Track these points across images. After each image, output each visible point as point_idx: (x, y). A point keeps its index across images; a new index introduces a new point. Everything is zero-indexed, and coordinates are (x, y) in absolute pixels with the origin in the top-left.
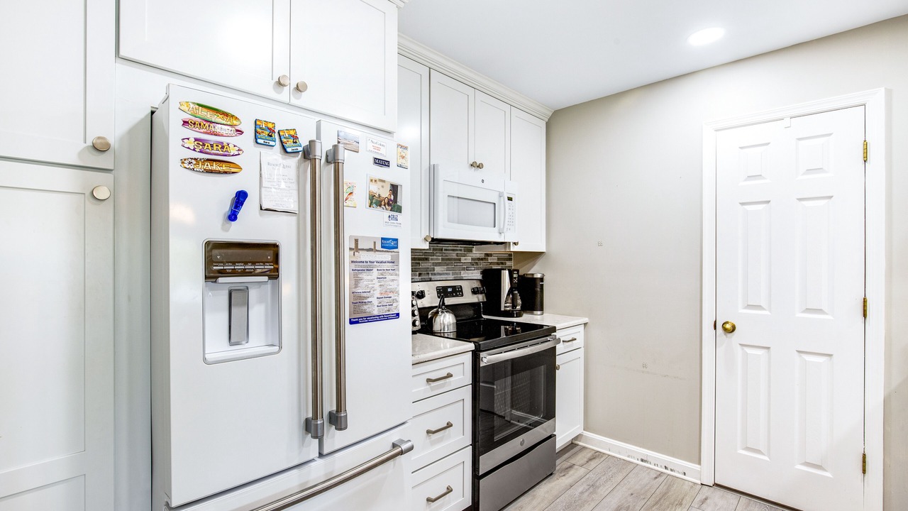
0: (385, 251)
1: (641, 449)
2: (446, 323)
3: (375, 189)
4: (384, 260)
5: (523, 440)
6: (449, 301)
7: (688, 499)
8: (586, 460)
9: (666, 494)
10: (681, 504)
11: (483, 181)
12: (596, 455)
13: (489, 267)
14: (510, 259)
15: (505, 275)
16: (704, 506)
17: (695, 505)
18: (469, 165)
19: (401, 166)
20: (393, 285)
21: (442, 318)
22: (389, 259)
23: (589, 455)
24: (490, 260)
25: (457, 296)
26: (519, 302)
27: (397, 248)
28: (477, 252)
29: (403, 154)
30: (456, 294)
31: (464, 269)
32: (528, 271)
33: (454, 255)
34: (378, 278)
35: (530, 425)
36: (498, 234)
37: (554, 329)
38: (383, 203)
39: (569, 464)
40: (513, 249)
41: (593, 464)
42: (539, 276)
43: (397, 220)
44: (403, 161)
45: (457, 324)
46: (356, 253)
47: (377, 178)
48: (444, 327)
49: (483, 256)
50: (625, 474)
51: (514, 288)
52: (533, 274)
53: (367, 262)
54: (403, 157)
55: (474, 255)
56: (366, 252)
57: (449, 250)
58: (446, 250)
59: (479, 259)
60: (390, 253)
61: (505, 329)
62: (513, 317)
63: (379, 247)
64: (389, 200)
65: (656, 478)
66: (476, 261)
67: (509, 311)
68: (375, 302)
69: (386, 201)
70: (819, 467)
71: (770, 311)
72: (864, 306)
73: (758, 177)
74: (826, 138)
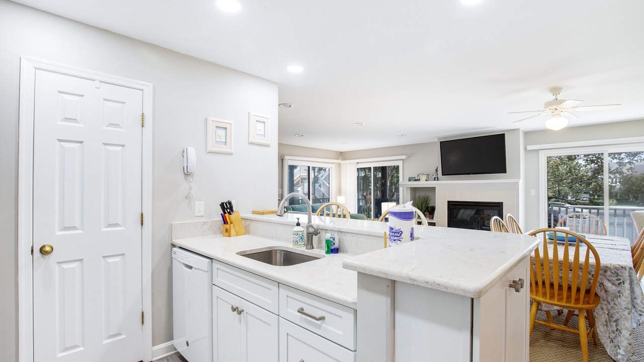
70: (118, 334)
71: (83, 230)
72: (142, 218)
73: (74, 120)
74: (121, 105)
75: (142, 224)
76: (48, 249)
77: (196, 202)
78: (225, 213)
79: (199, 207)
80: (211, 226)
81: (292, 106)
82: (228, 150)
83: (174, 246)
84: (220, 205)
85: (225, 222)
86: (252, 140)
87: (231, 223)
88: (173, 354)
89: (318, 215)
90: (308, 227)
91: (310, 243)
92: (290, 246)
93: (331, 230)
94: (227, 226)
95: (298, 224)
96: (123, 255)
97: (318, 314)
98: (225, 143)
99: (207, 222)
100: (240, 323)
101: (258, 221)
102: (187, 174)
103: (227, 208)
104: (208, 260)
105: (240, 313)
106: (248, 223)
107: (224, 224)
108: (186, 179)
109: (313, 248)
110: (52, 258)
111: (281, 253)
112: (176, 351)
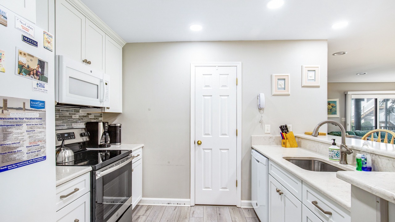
0: (34, 110)
1: (168, 199)
2: (66, 156)
3: (24, 60)
4: (33, 117)
5: (118, 213)
6: (67, 142)
7: (188, 214)
8: (145, 211)
9: (180, 215)
10: (186, 218)
11: (91, 72)
12: (149, 207)
13: (89, 121)
14: (101, 117)
15: (101, 125)
16: (194, 215)
17: (191, 216)
18: (81, 61)
19: (47, 48)
20: (41, 136)
21: (63, 154)
22: (38, 116)
23: (145, 209)
24: (90, 117)
25: (71, 138)
26: (109, 139)
27: (44, 108)
28: (82, 112)
29: (48, 40)
30: (71, 137)
31: (74, 122)
32: (113, 122)
33: (67, 114)
34: (27, 131)
35: (122, 202)
36: (100, 102)
37: (131, 152)
38: (32, 73)
39: (137, 217)
40: (107, 111)
41: (148, 212)
42: (119, 125)
43: (44, 87)
44: (49, 45)
45: (75, 155)
46: (4, 111)
47: (26, 52)
48: (65, 159)
49: (86, 115)
50: (163, 212)
51: (106, 132)
52: (115, 124)
53: (16, 119)
54: (49, 43)
55: (80, 114)
56: (15, 111)
57: (64, 111)
58: (61, 111)
59: (84, 116)
60: (38, 112)
61: (101, 154)
62: (105, 147)
63: (28, 106)
64: (37, 72)
65: (175, 209)
66: (81, 118)
67: (103, 144)
68: (24, 150)
69: (35, 71)
70: (226, 188)
71: (212, 135)
72: (237, 132)
73: (208, 86)
74: (227, 76)
75: (237, 135)
76: (199, 142)
77: (265, 125)
78: (283, 132)
79: (267, 128)
80: (274, 140)
81: (346, 53)
82: (287, 93)
83: (253, 148)
84: (280, 127)
85: (283, 138)
86: (304, 84)
87: (287, 139)
88: (251, 208)
89: (364, 139)
90: (341, 146)
91: (344, 160)
92: (326, 159)
93: (364, 152)
94: (284, 141)
95: (334, 144)
96: (228, 149)
97: (327, 209)
98: (284, 89)
99: (272, 137)
100: (281, 201)
101: (307, 139)
102: (260, 109)
103: (284, 129)
104: (266, 159)
105: (280, 194)
106: (300, 140)
107: (283, 139)
108: (259, 112)
109: (347, 163)
110: (202, 146)
111: (319, 163)
112: (252, 207)
